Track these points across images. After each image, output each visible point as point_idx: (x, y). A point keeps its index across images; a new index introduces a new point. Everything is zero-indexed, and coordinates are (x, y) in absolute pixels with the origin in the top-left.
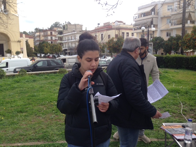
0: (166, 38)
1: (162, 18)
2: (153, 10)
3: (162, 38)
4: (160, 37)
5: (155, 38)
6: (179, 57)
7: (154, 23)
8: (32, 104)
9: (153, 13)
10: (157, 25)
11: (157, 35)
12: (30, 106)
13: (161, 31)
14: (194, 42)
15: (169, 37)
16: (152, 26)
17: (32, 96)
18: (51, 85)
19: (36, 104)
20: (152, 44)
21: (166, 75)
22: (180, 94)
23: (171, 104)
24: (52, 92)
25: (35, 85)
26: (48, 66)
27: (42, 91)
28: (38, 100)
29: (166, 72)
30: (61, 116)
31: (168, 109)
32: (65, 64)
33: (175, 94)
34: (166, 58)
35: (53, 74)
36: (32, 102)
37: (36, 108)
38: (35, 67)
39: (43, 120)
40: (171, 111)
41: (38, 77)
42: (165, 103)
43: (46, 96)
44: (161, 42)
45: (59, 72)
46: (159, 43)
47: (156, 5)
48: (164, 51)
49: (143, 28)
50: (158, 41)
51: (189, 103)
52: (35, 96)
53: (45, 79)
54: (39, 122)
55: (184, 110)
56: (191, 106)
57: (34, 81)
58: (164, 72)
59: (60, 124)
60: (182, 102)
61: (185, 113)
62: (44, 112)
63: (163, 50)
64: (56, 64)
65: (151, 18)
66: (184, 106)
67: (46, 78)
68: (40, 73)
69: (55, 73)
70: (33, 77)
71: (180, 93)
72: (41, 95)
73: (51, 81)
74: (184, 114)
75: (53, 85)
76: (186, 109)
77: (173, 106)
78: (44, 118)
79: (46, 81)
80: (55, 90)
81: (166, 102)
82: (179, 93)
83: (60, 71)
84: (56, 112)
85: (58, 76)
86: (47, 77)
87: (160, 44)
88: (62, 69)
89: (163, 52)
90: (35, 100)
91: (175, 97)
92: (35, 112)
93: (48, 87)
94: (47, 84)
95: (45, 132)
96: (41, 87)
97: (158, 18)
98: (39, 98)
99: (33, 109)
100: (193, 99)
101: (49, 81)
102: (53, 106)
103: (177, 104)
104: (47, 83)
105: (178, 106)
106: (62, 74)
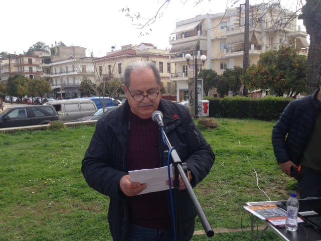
0: (220, 72)
1: (212, 41)
2: (199, 27)
3: (214, 72)
4: (211, 70)
5: (204, 70)
6: (242, 101)
7: (201, 48)
8: (9, 185)
9: (199, 32)
10: (206, 51)
11: (207, 67)
12: (7, 188)
13: (213, 60)
14: (263, 77)
15: (223, 70)
16: (199, 52)
17: (6, 171)
18: (38, 151)
19: (17, 185)
20: (202, 80)
21: (226, 128)
22: (251, 157)
23: (241, 173)
24: (43, 163)
25: (9, 150)
26: (28, 117)
27: (24, 162)
28: (19, 177)
29: (226, 124)
30: (66, 203)
31: (237, 181)
32: (59, 113)
33: (244, 157)
34: (223, 101)
35: (40, 131)
36: (8, 182)
37: (17, 192)
38: (5, 120)
39: (33, 212)
40: (241, 184)
41: (13, 137)
42: (232, 171)
43: (32, 169)
44: (213, 77)
45: (51, 128)
46: (210, 79)
47: (203, 20)
48: (217, 91)
49: (188, 55)
50: (208, 76)
51: (266, 170)
52: (13, 171)
53: (25, 140)
54: (27, 216)
55: (260, 181)
56: (270, 174)
57: (6, 144)
58: (223, 124)
59: (66, 217)
60: (256, 169)
61: (263, 185)
62: (33, 199)
63: (216, 89)
64: (43, 115)
65: (196, 40)
66: (260, 175)
67: (28, 138)
68: (16, 131)
69: (43, 129)
70: (4, 137)
71: (251, 155)
72: (24, 168)
73: (38, 142)
74: (262, 188)
75: (42, 150)
76: (264, 179)
77: (244, 176)
78: (35, 207)
79: (28, 144)
80: (47, 159)
81: (232, 169)
82: (249, 155)
83: (52, 126)
84: (56, 197)
85: (49, 134)
86: (29, 136)
87: (211, 81)
88: (55, 122)
89: (216, 93)
90: (13, 178)
91: (244, 162)
92: (18, 199)
93: (33, 153)
94: (31, 149)
95: (41, 232)
96: (21, 155)
97: (206, 40)
98: (21, 174)
99: (11, 194)
100: (271, 164)
101: (33, 143)
102: (48, 186)
103: (249, 172)
104: (32, 147)
105: (251, 176)
106: (56, 131)
